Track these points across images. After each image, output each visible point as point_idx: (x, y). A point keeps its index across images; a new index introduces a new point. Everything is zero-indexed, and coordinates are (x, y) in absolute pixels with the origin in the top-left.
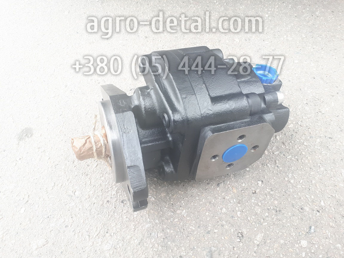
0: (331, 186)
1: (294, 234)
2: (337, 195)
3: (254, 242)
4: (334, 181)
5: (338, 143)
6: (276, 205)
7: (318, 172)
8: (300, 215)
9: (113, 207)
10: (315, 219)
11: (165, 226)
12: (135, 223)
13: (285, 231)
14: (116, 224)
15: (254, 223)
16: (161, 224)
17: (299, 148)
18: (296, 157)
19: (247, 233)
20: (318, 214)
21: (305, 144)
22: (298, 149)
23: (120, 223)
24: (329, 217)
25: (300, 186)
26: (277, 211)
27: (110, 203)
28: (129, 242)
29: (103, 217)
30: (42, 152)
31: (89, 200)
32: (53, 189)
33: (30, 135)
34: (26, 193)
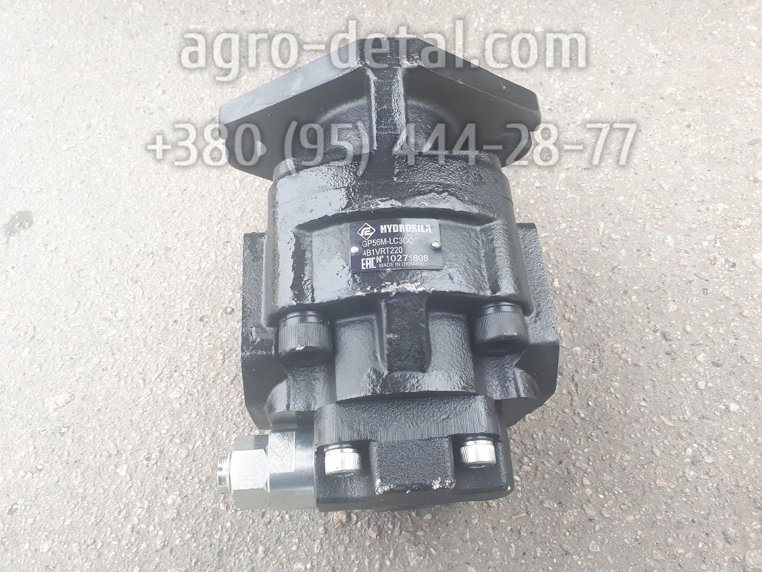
0: (576, 253)
2: (584, 268)
4: (582, 244)
9: (185, 329)
14: (191, 356)
23: (198, 354)
27: (179, 323)
28: (213, 381)
29: (168, 347)
30: (52, 252)
31: (141, 323)
32: (76, 312)
33: (28, 224)
34: (29, 324)
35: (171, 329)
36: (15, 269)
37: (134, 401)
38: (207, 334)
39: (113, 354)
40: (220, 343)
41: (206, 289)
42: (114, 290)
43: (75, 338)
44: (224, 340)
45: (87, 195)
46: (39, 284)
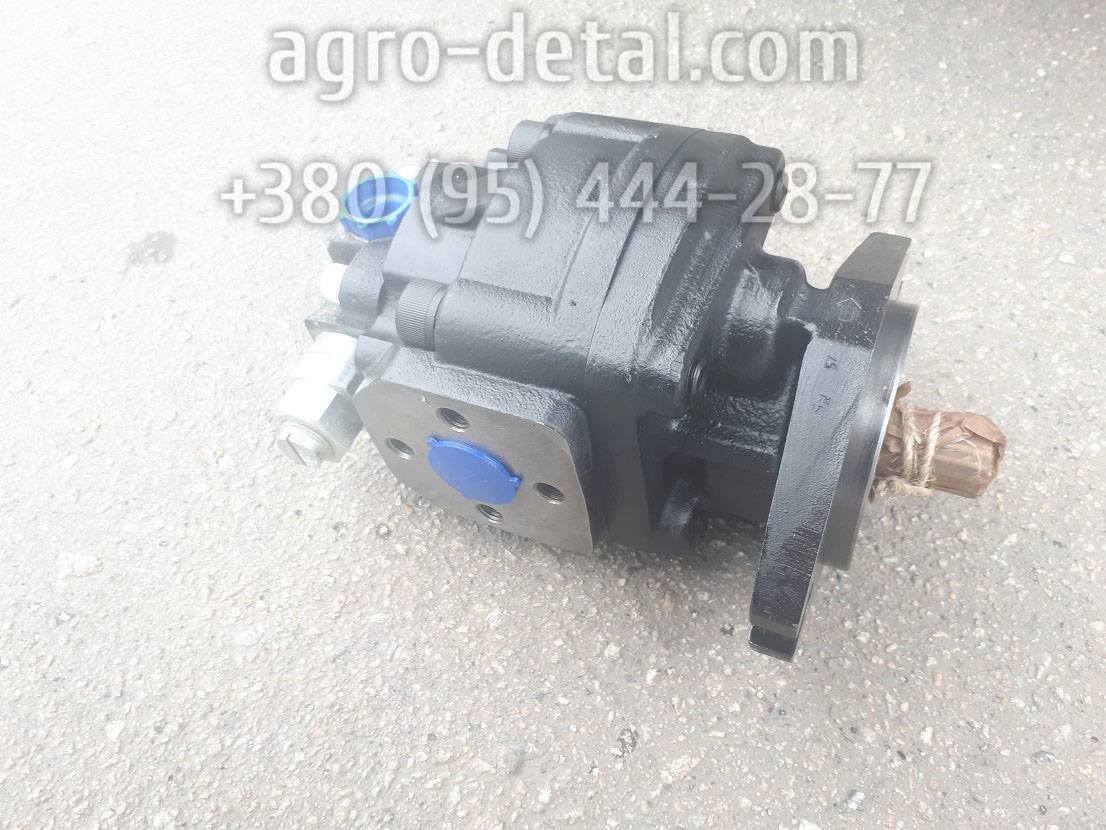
0: (983, 695)
1: (793, 794)
2: (987, 727)
3: (660, 773)
4: (1000, 682)
6: (779, 691)
7: (961, 637)
8: (839, 745)
9: (307, 533)
10: (879, 774)
11: (425, 636)
12: (347, 597)
13: (767, 776)
14: (295, 583)
16: (417, 628)
17: (938, 542)
18: (913, 567)
19: (650, 741)
20: (897, 763)
21: (964, 536)
22: (932, 545)
23: (306, 585)
24: (928, 784)
25: (881, 661)
26: (771, 710)
27: (302, 518)
28: (308, 644)
29: (269, 552)
30: (176, 315)
31: (248, 491)
32: (167, 427)
33: (164, 256)
34: (95, 417)
35: (286, 523)
36: (117, 320)
37: (181, 619)
38: (333, 557)
39: (186, 524)
40: (345, 582)
41: (366, 478)
42: (234, 418)
43: (147, 471)
44: (355, 579)
45: (264, 246)
46: (136, 360)
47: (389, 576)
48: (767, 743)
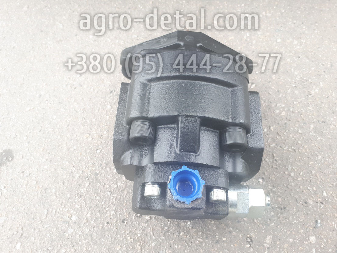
0: (331, 174)
1: (302, 231)
3: (264, 245)
5: (332, 127)
6: (280, 202)
7: (316, 161)
8: (305, 209)
10: (319, 212)
11: (172, 242)
13: (292, 229)
14: (121, 247)
15: (261, 226)
16: (168, 241)
17: (295, 137)
18: (293, 147)
19: (255, 237)
20: (322, 206)
21: (300, 132)
22: (293, 138)
24: (333, 208)
25: (301, 179)
26: (281, 209)
27: (110, 224)
29: (106, 241)
30: (27, 176)
31: (87, 224)
32: (46, 217)
33: (11, 158)
34: (18, 226)
35: (106, 228)
36: (6, 188)
38: (128, 232)
39: (73, 246)
40: (137, 238)
41: (123, 200)
42: (68, 202)
43: (48, 235)
44: (139, 235)
45: (44, 139)
46: (22, 199)
47: (150, 229)
48: (286, 219)
